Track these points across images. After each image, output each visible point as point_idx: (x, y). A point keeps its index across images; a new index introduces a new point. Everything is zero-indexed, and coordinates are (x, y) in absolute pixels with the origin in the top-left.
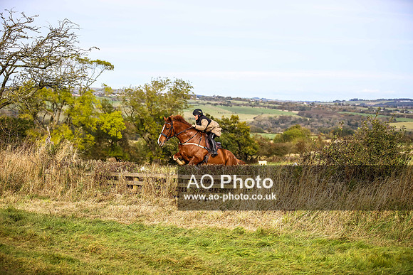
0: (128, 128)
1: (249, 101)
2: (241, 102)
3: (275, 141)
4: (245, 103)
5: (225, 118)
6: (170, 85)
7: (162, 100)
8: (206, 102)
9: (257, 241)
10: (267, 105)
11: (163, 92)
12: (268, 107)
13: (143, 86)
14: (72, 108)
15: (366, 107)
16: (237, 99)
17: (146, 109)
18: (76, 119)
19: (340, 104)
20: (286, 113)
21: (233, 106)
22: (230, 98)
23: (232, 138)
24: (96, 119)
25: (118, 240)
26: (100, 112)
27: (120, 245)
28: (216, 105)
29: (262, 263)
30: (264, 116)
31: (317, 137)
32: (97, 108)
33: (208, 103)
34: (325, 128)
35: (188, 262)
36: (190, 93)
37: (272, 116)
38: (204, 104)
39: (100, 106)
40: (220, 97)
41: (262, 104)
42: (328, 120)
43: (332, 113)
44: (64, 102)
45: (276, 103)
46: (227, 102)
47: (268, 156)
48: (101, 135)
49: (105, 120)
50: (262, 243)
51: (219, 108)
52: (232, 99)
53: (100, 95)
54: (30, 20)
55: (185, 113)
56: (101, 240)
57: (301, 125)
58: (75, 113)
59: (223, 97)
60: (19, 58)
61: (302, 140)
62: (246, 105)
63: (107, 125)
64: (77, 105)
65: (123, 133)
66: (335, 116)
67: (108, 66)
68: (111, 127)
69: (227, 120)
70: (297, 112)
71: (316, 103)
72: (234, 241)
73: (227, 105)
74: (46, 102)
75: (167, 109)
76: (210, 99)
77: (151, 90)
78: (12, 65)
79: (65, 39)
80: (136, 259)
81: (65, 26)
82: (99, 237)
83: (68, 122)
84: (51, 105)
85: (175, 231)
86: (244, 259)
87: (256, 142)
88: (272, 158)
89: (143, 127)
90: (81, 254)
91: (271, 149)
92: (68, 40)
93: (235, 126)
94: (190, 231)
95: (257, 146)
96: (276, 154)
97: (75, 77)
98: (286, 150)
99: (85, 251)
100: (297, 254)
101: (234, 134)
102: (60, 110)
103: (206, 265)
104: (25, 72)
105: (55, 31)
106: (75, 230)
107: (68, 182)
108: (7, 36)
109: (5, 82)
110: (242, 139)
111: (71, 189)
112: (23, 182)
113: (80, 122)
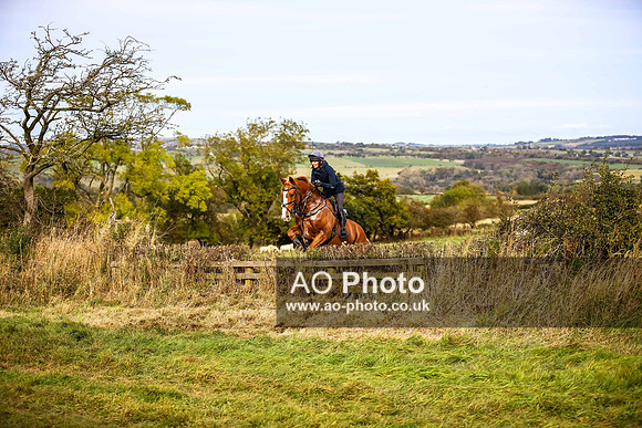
0: (215, 195)
1: (389, 147)
2: (378, 150)
3: (432, 205)
4: (385, 150)
5: (359, 174)
6: (275, 129)
7: (264, 152)
9: (446, 355)
10: (418, 152)
11: (265, 140)
12: (419, 155)
13: (235, 131)
14: (131, 169)
15: (564, 150)
16: (373, 146)
17: (240, 166)
18: (137, 185)
19: (524, 148)
20: (446, 163)
21: (367, 157)
22: (362, 145)
23: (369, 204)
24: (168, 184)
25: (238, 362)
26: (173, 173)
27: (243, 370)
28: (341, 155)
29: (460, 387)
30: (413, 169)
31: (495, 198)
32: (167, 168)
33: (330, 154)
34: (505, 184)
35: (350, 391)
36: (305, 139)
37: (425, 168)
39: (173, 164)
40: (347, 144)
41: (409, 152)
42: (508, 171)
43: (514, 162)
44: (119, 161)
45: (430, 149)
46: (357, 151)
47: (424, 228)
48: (175, 208)
49: (182, 185)
50: (453, 357)
51: (346, 161)
52: (364, 146)
53: (169, 149)
54: (77, 40)
55: (297, 170)
56: (213, 363)
57: (469, 180)
58: (137, 176)
59: (351, 144)
60: (61, 97)
61: (471, 203)
62: (386, 154)
63: (184, 193)
64: (138, 165)
65: (208, 202)
66: (518, 165)
67: (183, 104)
68: (191, 194)
69: (361, 177)
70: (462, 162)
71: (489, 148)
72: (412, 356)
73: (358, 156)
74: (92, 162)
75: (272, 165)
76: (332, 147)
77: (247, 137)
78: (53, 109)
79: (130, 66)
80: (271, 390)
81: (129, 48)
82: (208, 358)
83: (126, 190)
84: (99, 166)
85: (319, 345)
86: (432, 383)
87: (405, 208)
88: (429, 231)
89: (237, 192)
90: (186, 384)
91: (427, 219)
92: (135, 67)
93: (373, 186)
94: (342, 344)
95: (408, 214)
96: (436, 226)
97: (147, 123)
98: (450, 219)
99: (192, 380)
100: (509, 372)
101: (372, 198)
102: (114, 173)
103: (377, 393)
104: (73, 118)
105: (115, 55)
106: (169, 350)
107: (147, 279)
108: (43, 66)
109: (42, 134)
110: (385, 205)
111: (152, 289)
112: (78, 282)
113: (143, 189)
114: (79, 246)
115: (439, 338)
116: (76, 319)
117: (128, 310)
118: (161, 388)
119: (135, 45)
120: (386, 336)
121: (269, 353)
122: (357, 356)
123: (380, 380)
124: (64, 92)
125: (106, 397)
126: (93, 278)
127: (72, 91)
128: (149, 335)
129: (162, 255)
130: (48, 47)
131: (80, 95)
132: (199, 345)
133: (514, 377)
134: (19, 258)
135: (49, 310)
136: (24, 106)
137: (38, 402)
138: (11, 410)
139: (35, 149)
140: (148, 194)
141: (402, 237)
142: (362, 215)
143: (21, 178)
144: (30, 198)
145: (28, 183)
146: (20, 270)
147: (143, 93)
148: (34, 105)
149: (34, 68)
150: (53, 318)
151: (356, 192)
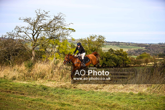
1: (126, 43)
2: (123, 44)
3: (136, 59)
4: (125, 44)
5: (118, 50)
6: (97, 37)
7: (94, 43)
8: (110, 44)
9: (139, 97)
11: (94, 40)
12: (134, 46)
13: (86, 38)
14: (59, 47)
16: (122, 43)
17: (88, 47)
18: (61, 51)
19: (161, 44)
20: (140, 48)
21: (120, 45)
23: (120, 58)
24: (69, 51)
25: (85, 97)
26: (70, 48)
27: (87, 99)
28: (113, 45)
29: (142, 106)
30: (132, 49)
31: (153, 57)
32: (69, 46)
33: (111, 44)
34: (155, 54)
35: (114, 106)
36: (104, 41)
37: (135, 49)
38: (109, 45)
39: (70, 46)
40: (115, 42)
42: (156, 50)
43: (158, 48)
44: (57, 44)
45: (137, 44)
46: (118, 44)
47: (134, 64)
49: (72, 51)
50: (141, 98)
51: (115, 46)
52: (120, 43)
53: (69, 42)
54: (47, 13)
55: (102, 48)
56: (78, 97)
57: (146, 52)
58: (61, 48)
60: (42, 27)
61: (147, 58)
62: (125, 45)
64: (61, 45)
66: (159, 49)
67: (73, 30)
69: (118, 51)
71: (152, 44)
72: (130, 97)
73: (118, 45)
74: (49, 44)
75: (96, 47)
76: (111, 43)
77: (90, 39)
78: (40, 30)
79: (60, 20)
80: (94, 104)
81: (60, 15)
82: (78, 96)
83: (58, 52)
84: (51, 45)
85: (106, 93)
86: (135, 104)
87: (130, 59)
88: (136, 65)
90: (72, 102)
91: (135, 62)
92: (61, 20)
93: (121, 53)
94: (112, 93)
95: (130, 61)
96: (137, 64)
97: (64, 35)
98: (141, 62)
99: (73, 101)
100: (155, 102)
101: (121, 56)
102: (55, 47)
103: (121, 107)
104: (45, 33)
105: (56, 17)
106: (68, 93)
107: (63, 75)
108: (38, 19)
109: (37, 37)
110: (124, 58)
111: (64, 78)
112: (45, 75)
113: (62, 52)
114: (46, 66)
115: (137, 93)
116: (44, 84)
117: (57, 83)
118: (65, 103)
119: (62, 15)
120: (124, 92)
121: (93, 95)
122: (116, 97)
123: (122, 103)
124: (43, 26)
125: (51, 105)
126: (49, 74)
127: (45, 26)
128: (63, 89)
129: (67, 69)
130: (39, 14)
131: (47, 27)
132: (76, 92)
133: (156, 104)
134: (30, 68)
135: (37, 82)
136: (33, 29)
137: (34, 105)
138: (27, 107)
139: (35, 41)
140: (63, 53)
141: (129, 66)
142: (118, 61)
143: (31, 48)
144: (33, 53)
145: (33, 49)
146: (30, 71)
147: (63, 27)
148: (35, 29)
149: (35, 20)
150: (38, 84)
151: (117, 55)
